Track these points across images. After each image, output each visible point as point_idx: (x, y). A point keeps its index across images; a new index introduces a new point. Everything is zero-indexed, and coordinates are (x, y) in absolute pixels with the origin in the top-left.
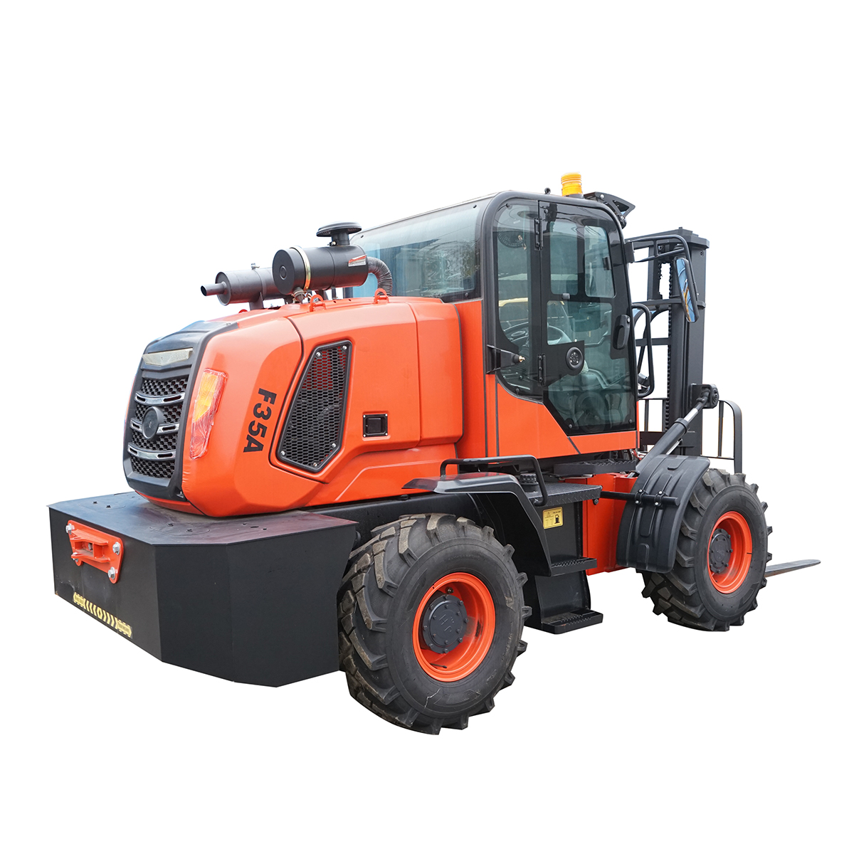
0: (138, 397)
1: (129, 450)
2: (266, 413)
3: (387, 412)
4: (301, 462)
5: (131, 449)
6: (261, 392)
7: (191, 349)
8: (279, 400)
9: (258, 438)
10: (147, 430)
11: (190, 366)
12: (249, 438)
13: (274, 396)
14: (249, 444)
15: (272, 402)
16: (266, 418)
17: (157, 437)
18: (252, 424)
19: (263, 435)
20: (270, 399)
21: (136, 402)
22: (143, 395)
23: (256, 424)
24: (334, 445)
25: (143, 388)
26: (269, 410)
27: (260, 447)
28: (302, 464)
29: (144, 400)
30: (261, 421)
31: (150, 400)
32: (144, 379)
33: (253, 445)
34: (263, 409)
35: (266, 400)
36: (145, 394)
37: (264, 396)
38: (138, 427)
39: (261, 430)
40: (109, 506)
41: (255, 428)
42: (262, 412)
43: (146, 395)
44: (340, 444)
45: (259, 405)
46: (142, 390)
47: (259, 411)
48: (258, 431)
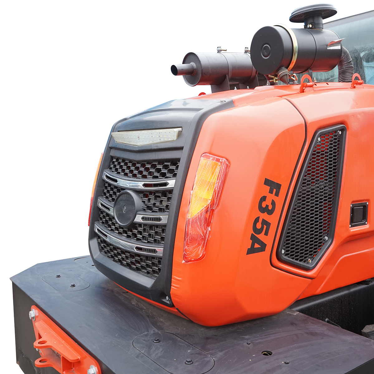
0: (107, 176)
1: (97, 231)
2: (270, 208)
3: (368, 200)
4: (297, 260)
5: (98, 229)
6: (267, 182)
7: (180, 129)
8: (283, 191)
9: (261, 237)
10: (120, 216)
11: (181, 148)
12: (253, 238)
13: (278, 186)
14: (253, 245)
15: (277, 194)
16: (270, 212)
17: (134, 225)
18: (257, 220)
19: (266, 234)
20: (275, 190)
21: (104, 181)
22: (114, 175)
23: (260, 220)
24: (326, 238)
25: (112, 166)
26: (273, 203)
27: (263, 247)
28: (298, 262)
29: (116, 181)
30: (264, 216)
31: (123, 182)
32: (112, 158)
33: (257, 246)
34: (268, 202)
35: (271, 192)
36: (115, 174)
37: (269, 187)
38: (108, 209)
39: (265, 227)
40: (74, 286)
41: (259, 226)
42: (267, 206)
43: (118, 176)
44: (332, 237)
45: (264, 199)
46: (111, 168)
47: (264, 205)
48: (262, 228)
